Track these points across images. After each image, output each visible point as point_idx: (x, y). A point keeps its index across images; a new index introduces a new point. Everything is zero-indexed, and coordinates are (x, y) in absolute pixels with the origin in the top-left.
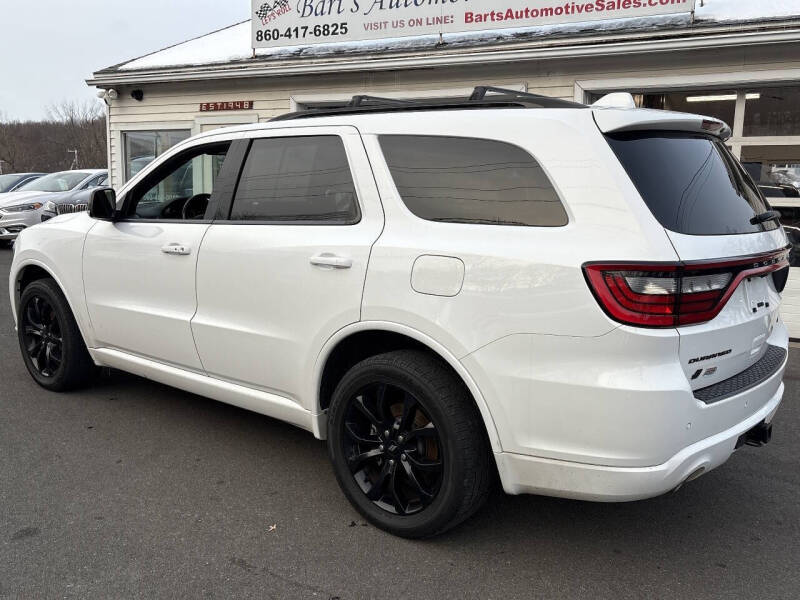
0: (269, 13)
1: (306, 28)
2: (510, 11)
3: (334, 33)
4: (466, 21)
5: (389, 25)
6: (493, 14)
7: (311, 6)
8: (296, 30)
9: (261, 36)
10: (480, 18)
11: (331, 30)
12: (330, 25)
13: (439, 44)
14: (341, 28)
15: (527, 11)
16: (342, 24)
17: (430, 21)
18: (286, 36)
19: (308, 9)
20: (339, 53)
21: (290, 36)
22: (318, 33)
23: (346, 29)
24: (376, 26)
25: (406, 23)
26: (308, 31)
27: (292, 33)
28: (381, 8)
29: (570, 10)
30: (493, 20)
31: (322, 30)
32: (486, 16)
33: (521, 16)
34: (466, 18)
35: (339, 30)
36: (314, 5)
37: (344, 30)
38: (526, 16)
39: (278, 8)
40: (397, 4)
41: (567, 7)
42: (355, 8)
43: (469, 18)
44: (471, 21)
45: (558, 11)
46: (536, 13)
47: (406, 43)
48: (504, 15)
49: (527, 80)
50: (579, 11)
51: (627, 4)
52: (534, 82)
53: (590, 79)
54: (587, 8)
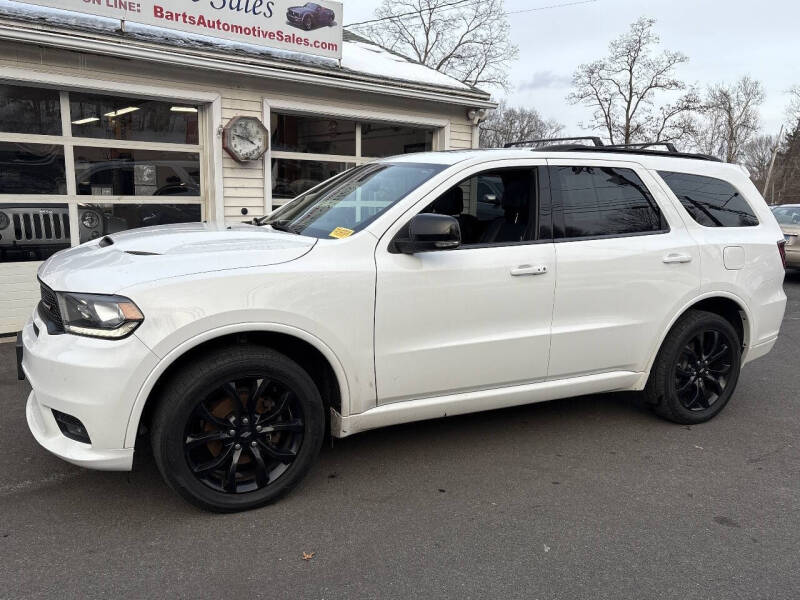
2: (201, 17)
4: (156, 15)
6: (185, 15)
10: (170, 16)
13: (121, 32)
15: (219, 22)
29: (256, 33)
30: (185, 21)
32: (177, 15)
33: (214, 26)
34: (156, 12)
38: (218, 27)
41: (254, 29)
44: (162, 16)
45: (246, 31)
46: (227, 27)
47: (68, 18)
48: (196, 20)
49: (222, 90)
50: (265, 36)
51: (299, 40)
52: (229, 94)
53: (274, 98)
54: (270, 36)
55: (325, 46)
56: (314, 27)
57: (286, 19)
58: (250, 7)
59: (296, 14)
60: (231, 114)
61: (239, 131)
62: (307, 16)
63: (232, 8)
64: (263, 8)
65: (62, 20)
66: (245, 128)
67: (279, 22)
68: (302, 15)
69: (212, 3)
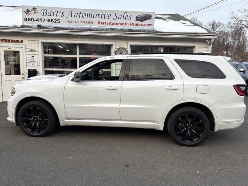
0: (29, 13)
1: (45, 19)
2: (110, 22)
3: (55, 22)
5: (74, 22)
6: (106, 23)
7: (46, 13)
8: (41, 19)
9: (26, 19)
10: (102, 23)
11: (54, 21)
12: (54, 19)
13: (90, 29)
14: (58, 21)
15: (115, 23)
16: (58, 20)
17: (87, 22)
18: (36, 20)
19: (45, 14)
20: (56, 28)
21: (38, 21)
22: (49, 21)
23: (60, 21)
24: (70, 22)
25: (80, 22)
26: (45, 20)
27: (39, 20)
28: (71, 17)
29: (126, 24)
30: (106, 24)
31: (51, 21)
32: (104, 23)
33: (114, 24)
34: (98, 23)
35: (57, 21)
36: (47, 12)
37: (59, 22)
38: (115, 24)
39: (33, 11)
40: (77, 16)
41: (125, 23)
42: (62, 16)
43: (99, 23)
44: (100, 24)
45: (123, 24)
46: (117, 24)
47: (78, 27)
48: (109, 23)
49: (115, 41)
50: (128, 25)
51: (139, 25)
52: (117, 42)
53: (131, 42)
54: (130, 25)
55: (148, 25)
56: (144, 20)
57: (135, 19)
58: (124, 18)
59: (139, 17)
60: (118, 47)
61: (119, 52)
62: (143, 17)
63: (119, 19)
64: (129, 17)
65: (77, 28)
66: (121, 51)
67: (133, 20)
68: (140, 18)
69: (113, 19)
